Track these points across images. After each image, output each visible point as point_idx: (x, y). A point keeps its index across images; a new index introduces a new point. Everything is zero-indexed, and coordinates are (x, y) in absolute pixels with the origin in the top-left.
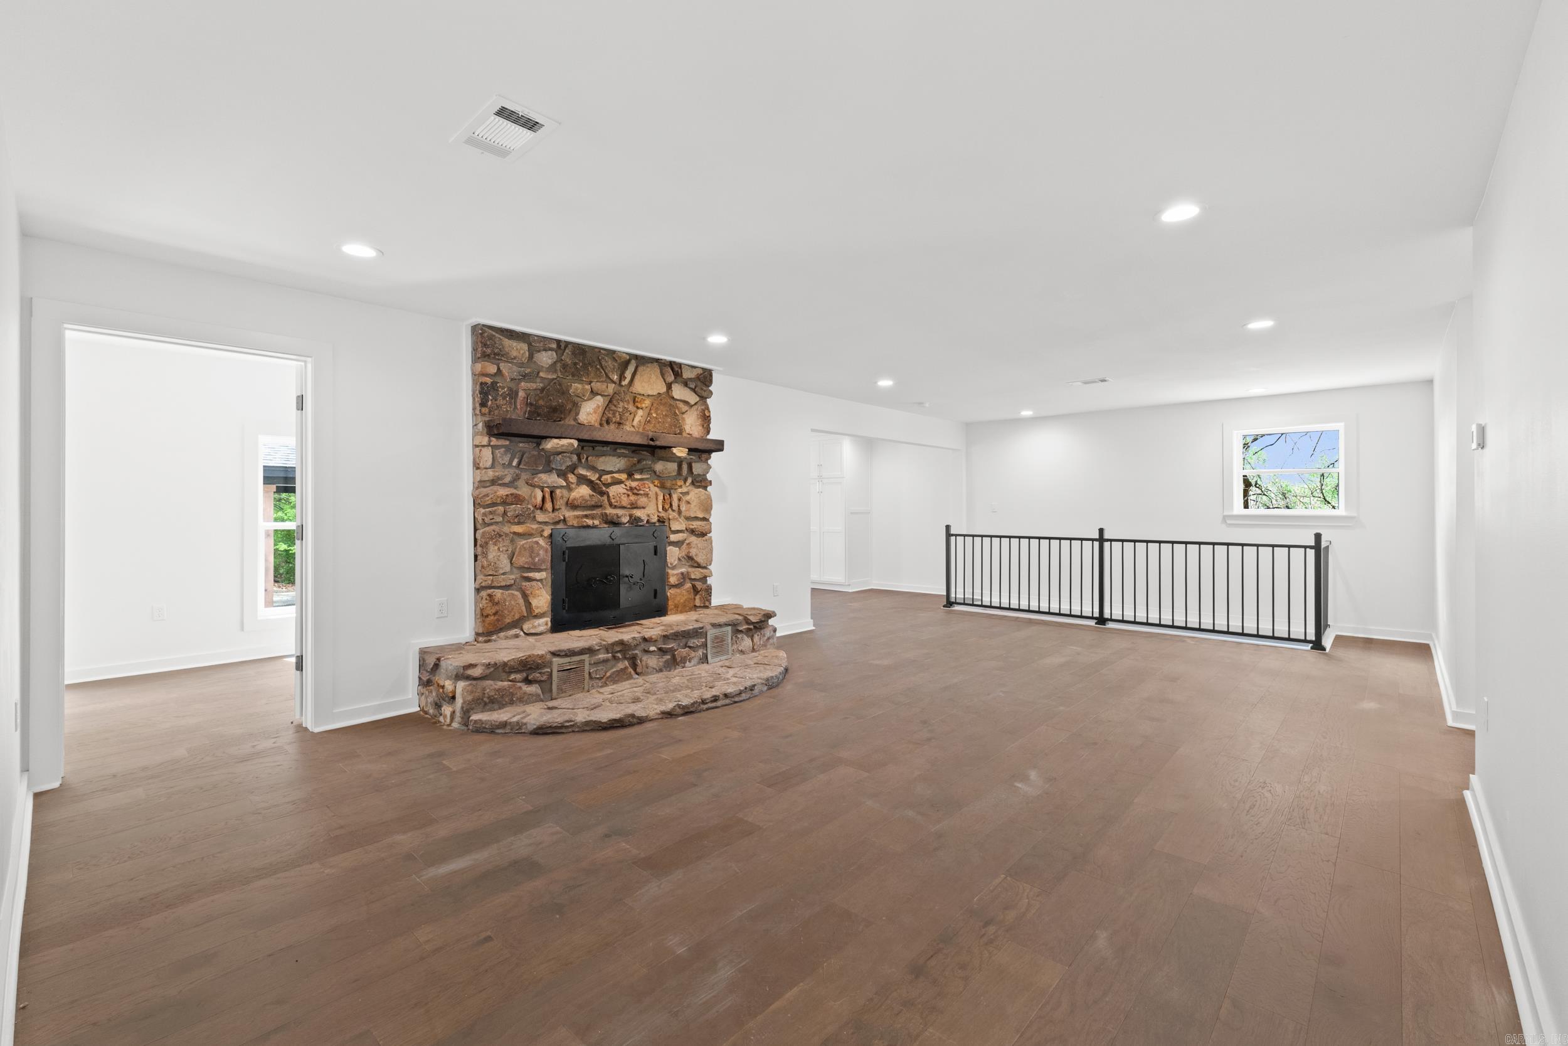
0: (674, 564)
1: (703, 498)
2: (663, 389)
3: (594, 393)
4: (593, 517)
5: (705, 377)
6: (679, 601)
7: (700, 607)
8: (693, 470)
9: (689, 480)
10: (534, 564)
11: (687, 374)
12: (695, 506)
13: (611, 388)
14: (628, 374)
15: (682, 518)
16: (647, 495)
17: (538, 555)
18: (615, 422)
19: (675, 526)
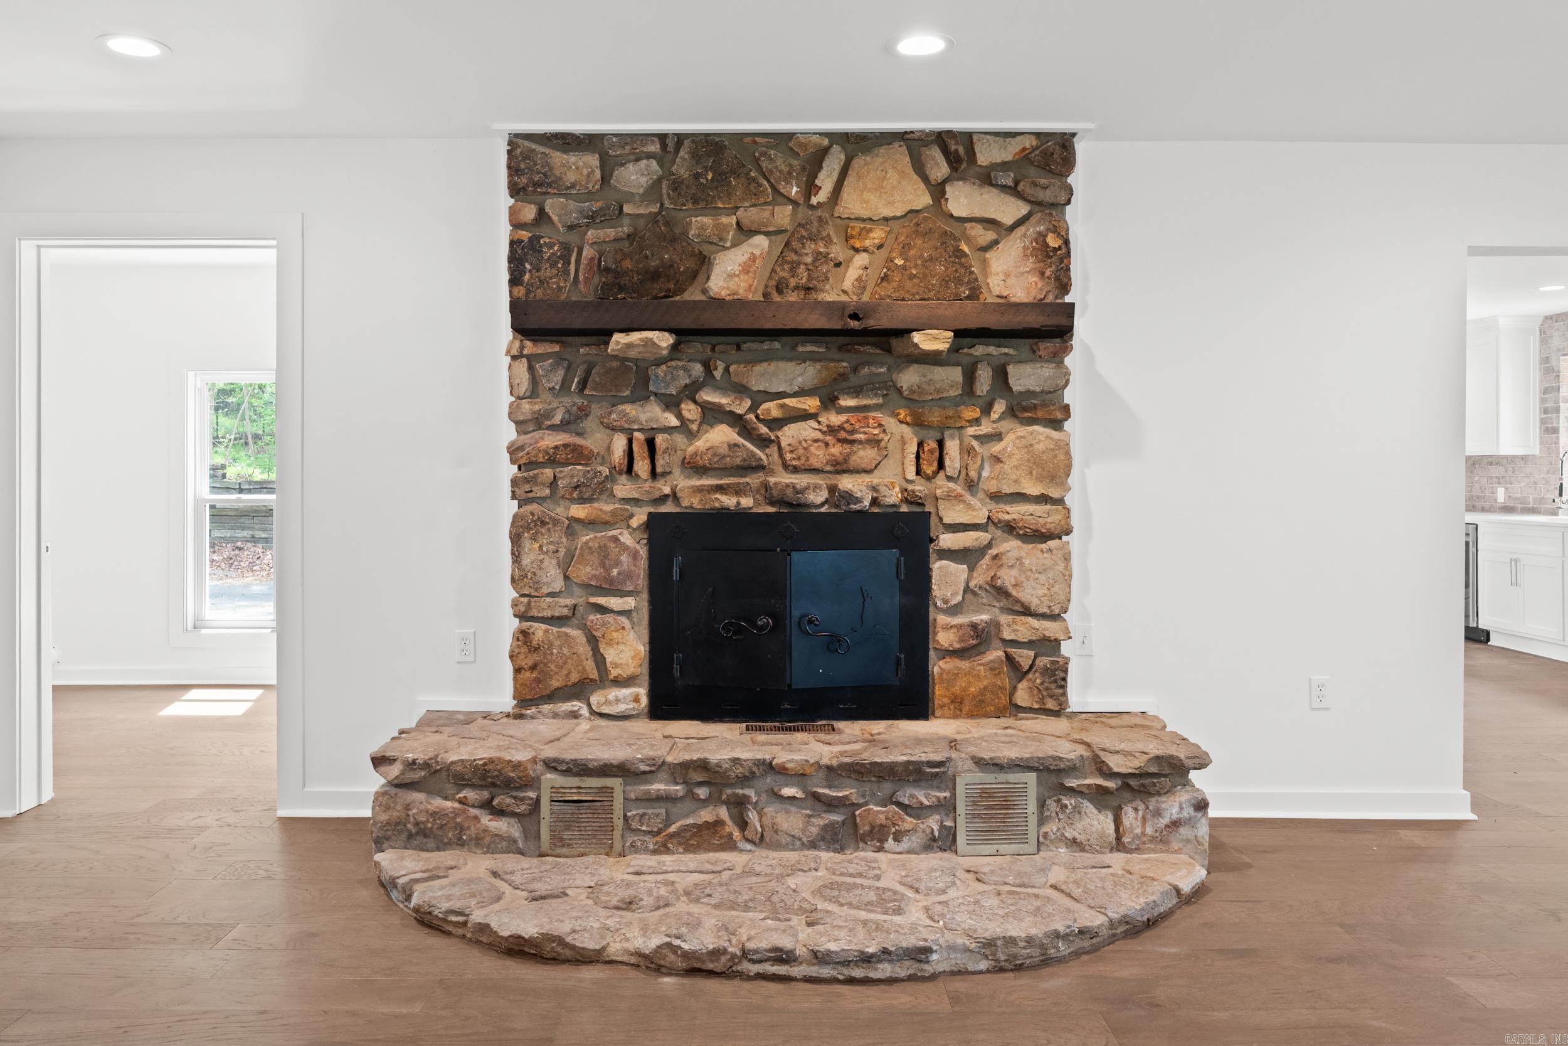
0: (953, 602)
1: (1040, 447)
2: (924, 200)
3: (745, 232)
4: (738, 491)
5: (1047, 155)
6: (964, 690)
7: (1030, 710)
8: (1011, 382)
9: (999, 407)
10: (611, 580)
11: (986, 155)
12: (1016, 467)
13: (783, 215)
14: (826, 181)
15: (981, 495)
16: (874, 442)
17: (618, 563)
18: (796, 288)
19: (952, 514)
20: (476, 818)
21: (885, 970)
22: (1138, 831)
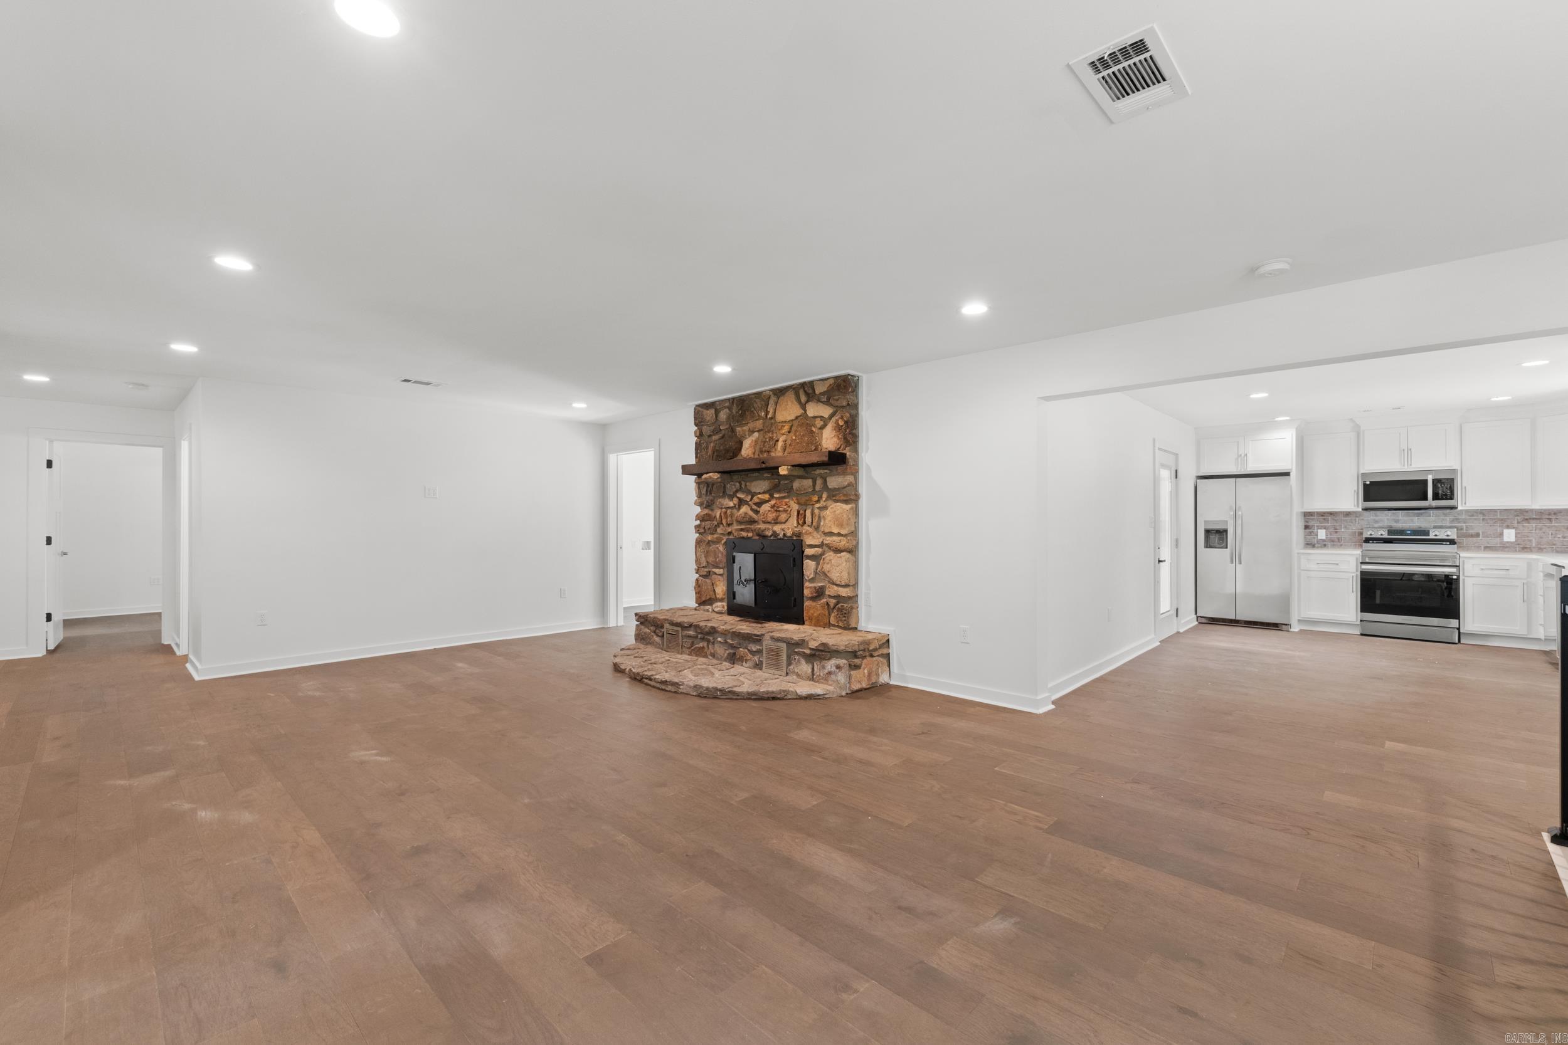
0: (810, 578)
1: (838, 512)
2: (801, 411)
3: (752, 432)
4: (748, 531)
5: (839, 386)
6: (813, 614)
7: (834, 625)
8: (828, 484)
9: (825, 496)
10: (717, 563)
11: (820, 389)
12: (830, 521)
13: (759, 424)
14: (771, 409)
15: (820, 533)
16: (785, 511)
17: (718, 557)
18: (765, 452)
19: (809, 541)
20: (653, 636)
21: (669, 688)
22: (818, 674)
